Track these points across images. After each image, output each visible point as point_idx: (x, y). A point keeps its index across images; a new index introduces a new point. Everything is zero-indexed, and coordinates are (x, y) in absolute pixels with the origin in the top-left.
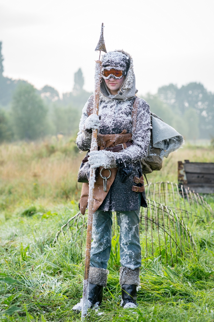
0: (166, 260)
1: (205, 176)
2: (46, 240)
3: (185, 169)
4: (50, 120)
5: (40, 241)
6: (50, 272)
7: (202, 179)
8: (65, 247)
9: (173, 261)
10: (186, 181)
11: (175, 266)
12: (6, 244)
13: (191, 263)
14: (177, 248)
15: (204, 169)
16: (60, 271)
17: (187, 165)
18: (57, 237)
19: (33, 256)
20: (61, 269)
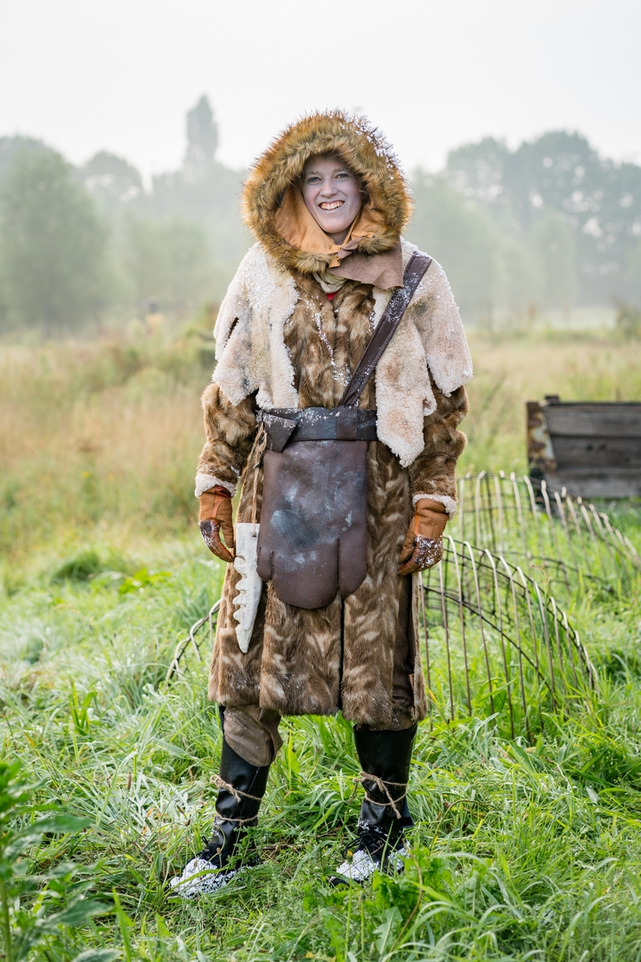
0: (510, 724)
1: (611, 445)
2: (145, 668)
3: (548, 424)
4: (117, 260)
5: (125, 672)
6: (165, 771)
7: (602, 454)
9: (530, 725)
10: (552, 462)
11: (538, 744)
12: (21, 680)
13: (584, 732)
14: (543, 684)
15: (607, 422)
16: (194, 767)
17: (555, 411)
18: (178, 659)
19: (109, 718)
20: (198, 762)
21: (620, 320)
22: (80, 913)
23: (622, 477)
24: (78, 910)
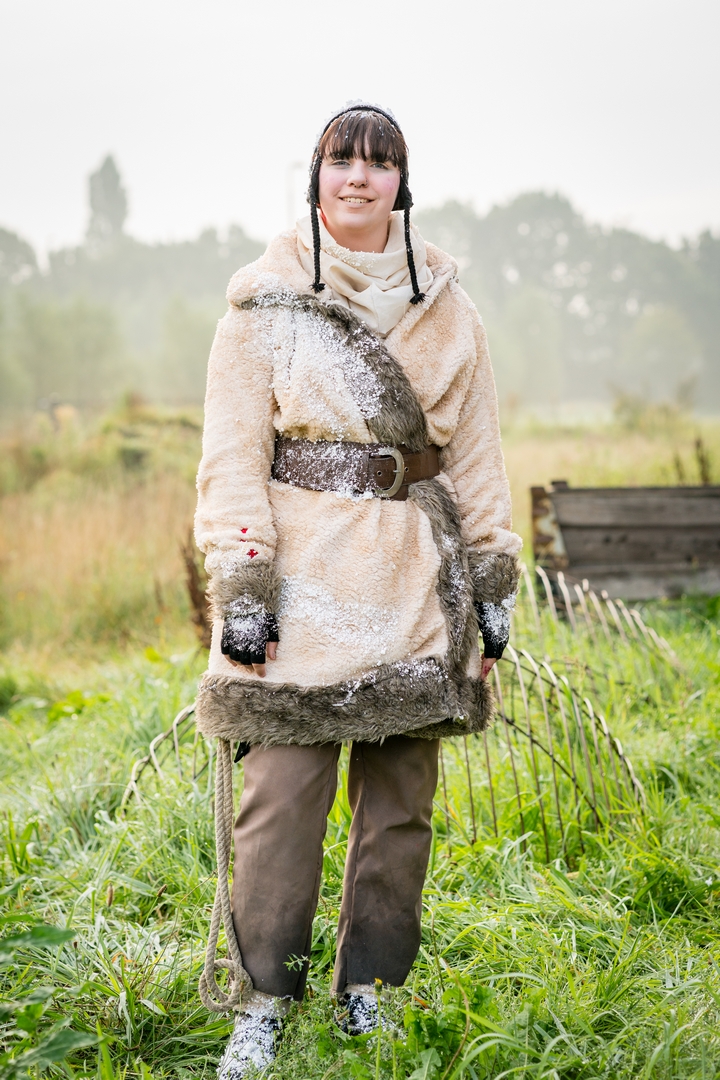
0: (543, 846)
1: (633, 537)
2: (94, 794)
3: (557, 513)
5: (70, 800)
6: (128, 913)
7: (623, 548)
8: (175, 818)
10: (562, 558)
11: (581, 868)
13: (636, 852)
15: (627, 509)
16: (165, 905)
17: (564, 497)
18: (136, 781)
19: (51, 857)
20: (168, 899)
21: (618, 411)
22: (64, 1046)
23: (647, 575)
24: (60, 1043)
